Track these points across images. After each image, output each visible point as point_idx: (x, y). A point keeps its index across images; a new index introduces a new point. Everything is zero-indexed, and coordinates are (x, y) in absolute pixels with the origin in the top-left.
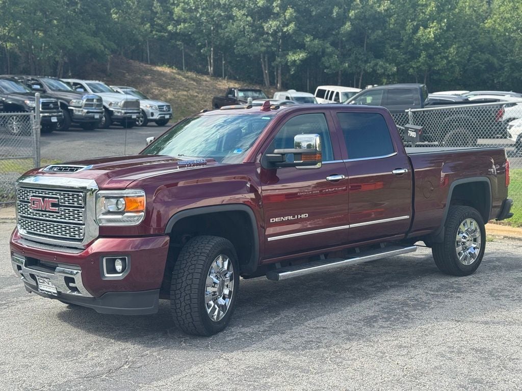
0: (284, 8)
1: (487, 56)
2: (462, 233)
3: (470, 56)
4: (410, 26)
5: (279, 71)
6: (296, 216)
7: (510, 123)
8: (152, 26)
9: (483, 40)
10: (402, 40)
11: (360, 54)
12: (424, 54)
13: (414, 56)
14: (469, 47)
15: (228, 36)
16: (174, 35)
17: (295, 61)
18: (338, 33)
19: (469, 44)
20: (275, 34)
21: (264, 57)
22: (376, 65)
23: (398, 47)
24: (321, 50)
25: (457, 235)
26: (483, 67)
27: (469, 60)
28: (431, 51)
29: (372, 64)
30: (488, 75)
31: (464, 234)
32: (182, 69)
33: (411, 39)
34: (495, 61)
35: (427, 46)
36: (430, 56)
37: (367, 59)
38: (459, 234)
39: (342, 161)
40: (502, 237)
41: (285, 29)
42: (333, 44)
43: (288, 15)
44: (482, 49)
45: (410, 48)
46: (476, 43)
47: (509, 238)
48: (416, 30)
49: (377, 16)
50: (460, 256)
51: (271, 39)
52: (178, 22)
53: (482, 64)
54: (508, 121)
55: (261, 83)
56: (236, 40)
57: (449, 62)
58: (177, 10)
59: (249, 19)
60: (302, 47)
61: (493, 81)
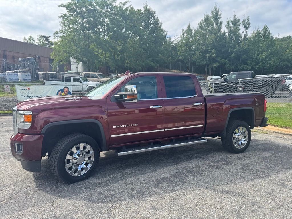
0: (212, 49)
1: (286, 63)
2: (237, 134)
3: (280, 63)
4: (256, 53)
5: (211, 70)
6: (130, 125)
7: (290, 86)
8: (172, 58)
9: (285, 57)
10: (254, 58)
11: (238, 63)
12: (261, 63)
13: (258, 63)
14: (279, 60)
15: (194, 60)
16: (178, 60)
17: (215, 66)
18: (231, 57)
19: (279, 59)
20: (209, 58)
21: (206, 66)
22: (244, 67)
23: (252, 61)
24: (224, 62)
25: (234, 135)
26: (284, 67)
27: (279, 64)
28: (264, 62)
29: (242, 67)
30: (286, 69)
31: (238, 134)
32: (180, 71)
33: (257, 58)
34: (289, 64)
35: (262, 60)
36: (263, 63)
37: (241, 65)
38: (235, 134)
39: (162, 99)
40: (273, 132)
41: (212, 56)
42: (229, 60)
43: (213, 52)
44: (284, 60)
45: (256, 61)
46: (282, 58)
47: (276, 132)
48: (258, 55)
49: (244, 50)
50: (235, 144)
51: (208, 60)
52: (179, 56)
53: (284, 66)
54: (290, 85)
55: (205, 74)
56: (196, 61)
57: (271, 65)
58: (179, 53)
59: (201, 54)
60: (218, 62)
61: (288, 71)
